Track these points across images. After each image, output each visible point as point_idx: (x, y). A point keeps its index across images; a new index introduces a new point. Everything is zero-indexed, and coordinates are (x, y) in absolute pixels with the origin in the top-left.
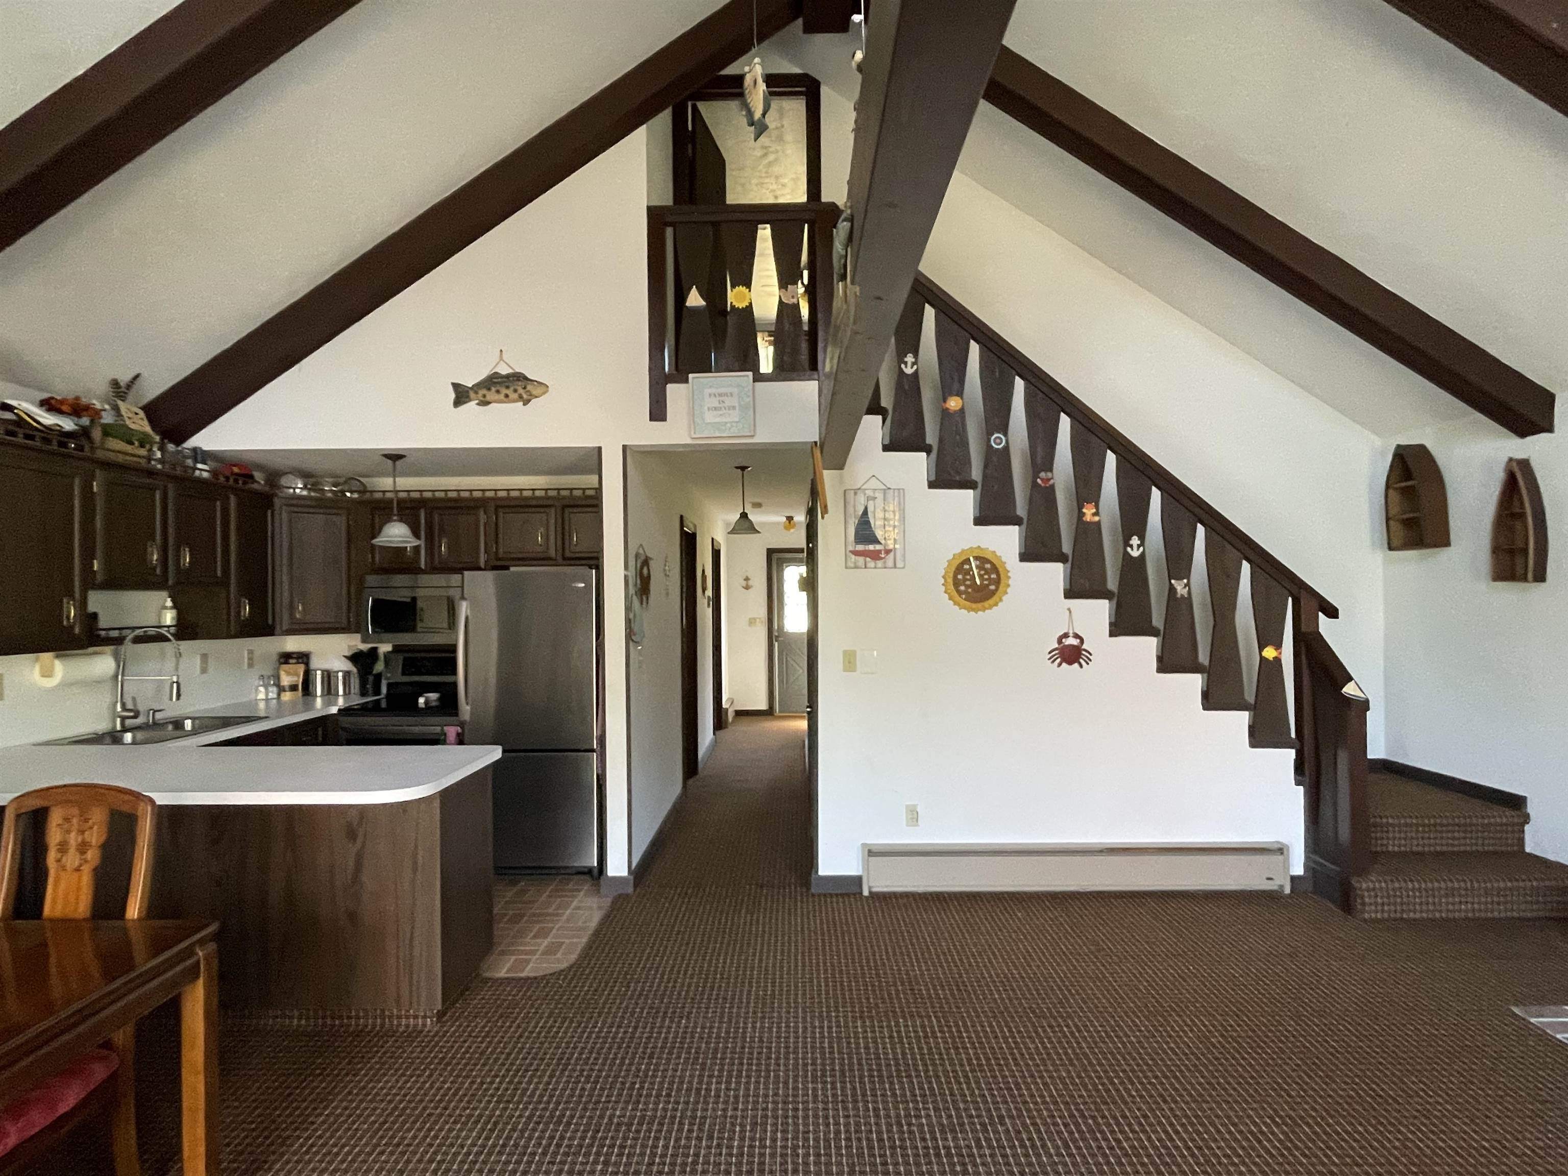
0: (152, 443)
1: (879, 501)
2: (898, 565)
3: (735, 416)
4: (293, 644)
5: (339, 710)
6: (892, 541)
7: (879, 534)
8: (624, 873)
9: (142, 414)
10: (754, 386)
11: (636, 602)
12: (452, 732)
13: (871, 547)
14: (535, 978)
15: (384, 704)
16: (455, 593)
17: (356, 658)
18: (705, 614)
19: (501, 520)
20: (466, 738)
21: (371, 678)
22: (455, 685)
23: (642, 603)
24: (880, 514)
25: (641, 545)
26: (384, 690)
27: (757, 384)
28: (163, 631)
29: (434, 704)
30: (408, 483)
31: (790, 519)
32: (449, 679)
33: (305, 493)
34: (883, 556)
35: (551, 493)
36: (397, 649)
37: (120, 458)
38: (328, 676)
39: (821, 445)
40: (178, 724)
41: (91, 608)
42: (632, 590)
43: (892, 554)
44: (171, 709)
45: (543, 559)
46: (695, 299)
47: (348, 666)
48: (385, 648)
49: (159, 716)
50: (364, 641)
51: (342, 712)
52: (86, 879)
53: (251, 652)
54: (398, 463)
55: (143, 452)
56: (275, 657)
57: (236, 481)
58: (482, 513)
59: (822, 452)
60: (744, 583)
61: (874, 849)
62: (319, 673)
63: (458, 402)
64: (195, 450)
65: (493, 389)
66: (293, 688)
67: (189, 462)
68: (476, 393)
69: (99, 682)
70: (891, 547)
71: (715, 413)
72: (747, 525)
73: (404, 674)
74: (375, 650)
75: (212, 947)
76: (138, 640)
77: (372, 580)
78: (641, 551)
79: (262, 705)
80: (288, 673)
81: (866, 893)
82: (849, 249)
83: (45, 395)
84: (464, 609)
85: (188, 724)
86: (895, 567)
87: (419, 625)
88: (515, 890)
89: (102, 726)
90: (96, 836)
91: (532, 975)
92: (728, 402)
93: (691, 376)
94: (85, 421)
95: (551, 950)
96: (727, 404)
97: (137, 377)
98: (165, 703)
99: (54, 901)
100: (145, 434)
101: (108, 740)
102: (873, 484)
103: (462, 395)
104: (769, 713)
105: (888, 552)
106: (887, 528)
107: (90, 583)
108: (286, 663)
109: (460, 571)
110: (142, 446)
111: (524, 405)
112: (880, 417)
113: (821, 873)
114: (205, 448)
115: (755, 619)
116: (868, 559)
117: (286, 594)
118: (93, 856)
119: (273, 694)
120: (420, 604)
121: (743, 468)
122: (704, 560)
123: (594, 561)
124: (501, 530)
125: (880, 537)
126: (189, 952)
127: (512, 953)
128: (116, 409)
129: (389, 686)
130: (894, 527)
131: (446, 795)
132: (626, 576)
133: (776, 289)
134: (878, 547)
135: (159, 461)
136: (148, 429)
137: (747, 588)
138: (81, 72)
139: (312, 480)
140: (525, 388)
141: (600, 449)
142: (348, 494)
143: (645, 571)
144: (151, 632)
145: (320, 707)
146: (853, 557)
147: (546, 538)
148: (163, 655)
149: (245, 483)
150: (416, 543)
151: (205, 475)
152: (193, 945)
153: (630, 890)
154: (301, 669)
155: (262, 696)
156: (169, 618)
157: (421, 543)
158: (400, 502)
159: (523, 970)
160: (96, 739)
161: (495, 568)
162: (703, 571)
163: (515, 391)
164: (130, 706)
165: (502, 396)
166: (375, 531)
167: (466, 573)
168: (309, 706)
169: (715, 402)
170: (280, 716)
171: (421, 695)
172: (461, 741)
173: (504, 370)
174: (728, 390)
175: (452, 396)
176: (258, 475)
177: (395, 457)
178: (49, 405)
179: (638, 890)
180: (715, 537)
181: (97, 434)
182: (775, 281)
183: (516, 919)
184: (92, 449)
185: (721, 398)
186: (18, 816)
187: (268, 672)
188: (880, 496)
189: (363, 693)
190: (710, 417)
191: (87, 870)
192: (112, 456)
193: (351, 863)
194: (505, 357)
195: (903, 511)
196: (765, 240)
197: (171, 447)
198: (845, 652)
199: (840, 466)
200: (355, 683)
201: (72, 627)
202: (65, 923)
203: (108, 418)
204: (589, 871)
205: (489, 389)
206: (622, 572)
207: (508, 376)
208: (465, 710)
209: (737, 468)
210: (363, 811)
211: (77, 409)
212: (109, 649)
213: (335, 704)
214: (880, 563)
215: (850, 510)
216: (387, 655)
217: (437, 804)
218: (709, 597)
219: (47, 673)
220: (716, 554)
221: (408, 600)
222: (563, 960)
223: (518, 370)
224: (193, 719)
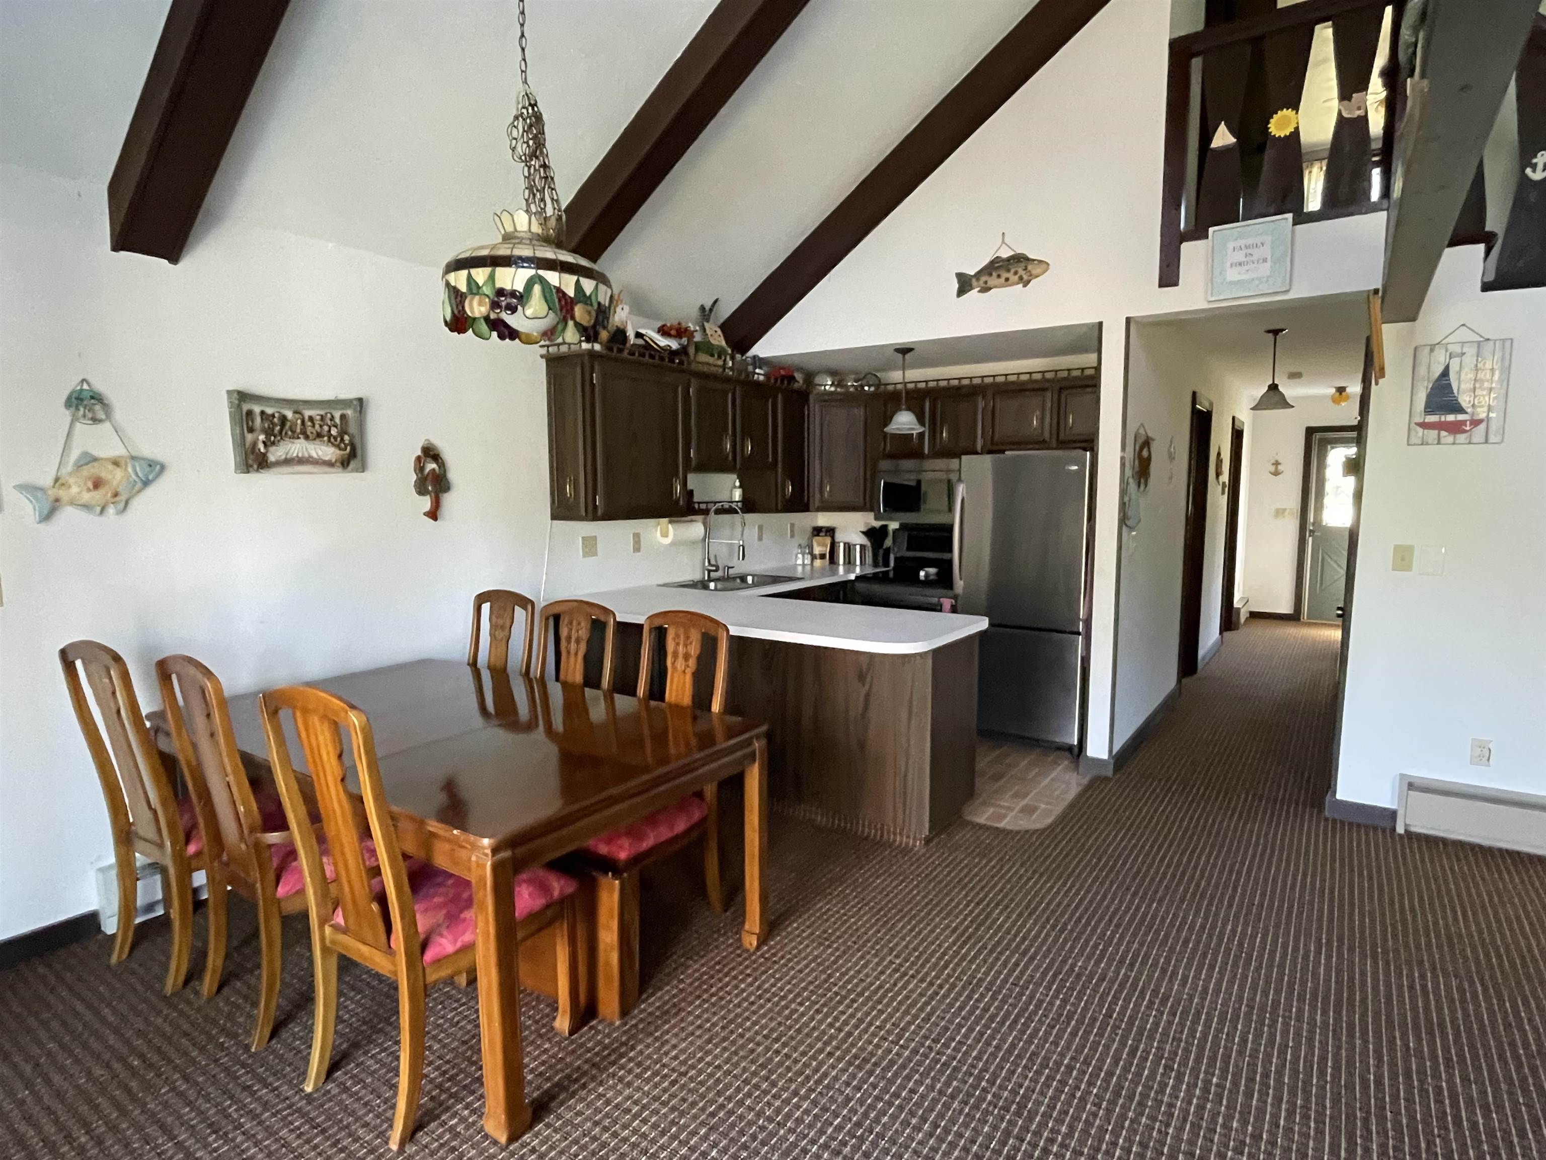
0: (726, 354)
1: (1469, 360)
2: (1492, 439)
3: (1265, 269)
4: (823, 519)
5: (857, 577)
6: (1486, 409)
7: (1464, 400)
8: (1105, 756)
9: (719, 332)
10: (1293, 232)
11: (1133, 485)
12: (947, 603)
13: (1451, 418)
14: (1012, 831)
15: (891, 574)
16: (954, 477)
17: (870, 533)
18: (1217, 501)
19: (998, 406)
20: (959, 608)
21: (881, 552)
22: (950, 562)
23: (1139, 486)
24: (1468, 375)
25: (1142, 425)
26: (892, 564)
27: (1298, 227)
28: (734, 505)
29: (932, 577)
30: (917, 375)
31: (1341, 390)
32: (946, 556)
33: (833, 389)
34: (1468, 428)
35: (1048, 376)
36: (903, 527)
37: (705, 369)
38: (849, 548)
39: (1383, 293)
40: (743, 579)
41: (690, 486)
42: (1128, 472)
43: (1482, 426)
44: (740, 567)
45: (1037, 443)
46: (1223, 138)
47: (864, 540)
48: (894, 525)
49: (731, 571)
50: (876, 519)
51: (858, 578)
52: (688, 679)
53: (792, 525)
54: (908, 356)
55: (720, 363)
56: (810, 530)
57: (782, 382)
58: (980, 398)
59: (1382, 302)
60: (1272, 469)
61: (1417, 782)
62: (842, 545)
63: (961, 292)
64: (755, 357)
65: (994, 274)
66: (822, 556)
67: (750, 368)
68: (978, 280)
69: (694, 543)
70: (1483, 416)
71: (1239, 268)
72: (1276, 399)
73: (908, 549)
74: (885, 527)
75: (764, 742)
76: (719, 512)
77: (884, 465)
78: (1142, 431)
79: (800, 569)
80: (819, 545)
81: (1400, 830)
82: (1421, 35)
83: (659, 324)
84: (961, 491)
85: (750, 579)
86: (1486, 442)
87: (922, 507)
88: (997, 752)
89: (697, 576)
90: (694, 649)
91: (1009, 827)
92: (1257, 253)
93: (1211, 230)
94: (684, 341)
95: (1028, 810)
96: (1255, 258)
97: (716, 301)
98: (735, 562)
99: (671, 690)
100: (721, 347)
101: (700, 585)
102: (1464, 335)
103: (965, 284)
104: (1294, 618)
105: (1476, 423)
106: (1478, 392)
107: (688, 467)
108: (818, 535)
109: (958, 455)
110: (719, 357)
111: (1025, 286)
112: (1481, 247)
113: (1339, 796)
114: (761, 356)
115: (1285, 510)
116: (1443, 433)
117: (818, 477)
118: (692, 663)
119: (808, 561)
120: (924, 488)
121: (1276, 332)
122: (1221, 441)
123: (1089, 443)
124: (997, 414)
125: (1464, 405)
126: (749, 743)
127: (993, 805)
128: (704, 329)
129: (896, 559)
130: (1491, 389)
131: (937, 653)
132: (1122, 458)
133: (1336, 102)
134: (1461, 417)
135: (731, 369)
136: (724, 343)
137: (1276, 473)
138: (679, 55)
139: (837, 378)
140: (1026, 269)
141: (1100, 324)
142: (866, 388)
143: (1145, 453)
144: (726, 506)
145: (842, 574)
146: (1420, 430)
147: (1042, 420)
148: (733, 527)
149: (789, 384)
150: (921, 430)
151: (761, 378)
152: (752, 738)
153: (1109, 772)
154: (828, 540)
155: (800, 562)
156: (737, 495)
157: (925, 429)
158: (908, 392)
159: (1000, 822)
160: (693, 585)
161: (990, 452)
162: (1219, 454)
163: (1016, 273)
164: (713, 562)
165: (1002, 280)
166: (887, 419)
167: (964, 458)
168: (834, 572)
169: (1240, 256)
170: (811, 578)
171: (922, 569)
172: (954, 610)
173: (1005, 254)
174: (1258, 240)
175: (956, 286)
176: (799, 376)
177: (904, 351)
178: (664, 331)
179: (1118, 776)
180: (1237, 416)
181: (692, 350)
182: (1335, 93)
183: (998, 777)
184: (689, 364)
185: (1249, 251)
186: (651, 630)
187: (804, 542)
188: (1471, 351)
189: (875, 564)
190: (1233, 275)
191: (689, 672)
192: (701, 368)
193: (862, 698)
194: (1006, 240)
195: (1507, 371)
196: (1325, 40)
197: (738, 356)
198: (1397, 548)
199: (1412, 317)
200: (869, 555)
201: (677, 501)
202: (676, 708)
203: (698, 337)
204: (1070, 748)
205: (991, 275)
206: (1118, 453)
207: (1009, 259)
208: (959, 585)
209: (1269, 332)
210: (872, 657)
211: (680, 332)
212: (700, 518)
213: (854, 572)
214: (1461, 438)
215: (1422, 371)
216: (895, 531)
217: (930, 662)
218: (1224, 483)
219: (665, 535)
220: (1237, 436)
221: (913, 484)
222: (1039, 822)
223: (1019, 251)
224: (753, 576)
